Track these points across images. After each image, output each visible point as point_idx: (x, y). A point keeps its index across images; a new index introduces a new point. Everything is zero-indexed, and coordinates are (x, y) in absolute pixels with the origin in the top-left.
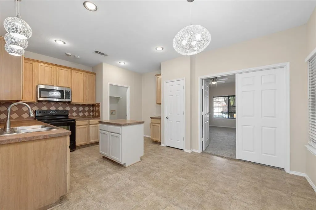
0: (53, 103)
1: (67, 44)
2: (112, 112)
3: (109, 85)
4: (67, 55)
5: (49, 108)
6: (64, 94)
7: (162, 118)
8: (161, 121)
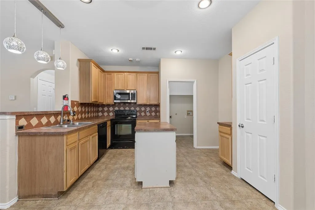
0: (127, 105)
1: (121, 51)
2: (189, 113)
3: (168, 82)
4: (130, 60)
5: (124, 108)
6: (130, 96)
7: (233, 126)
8: (231, 129)
